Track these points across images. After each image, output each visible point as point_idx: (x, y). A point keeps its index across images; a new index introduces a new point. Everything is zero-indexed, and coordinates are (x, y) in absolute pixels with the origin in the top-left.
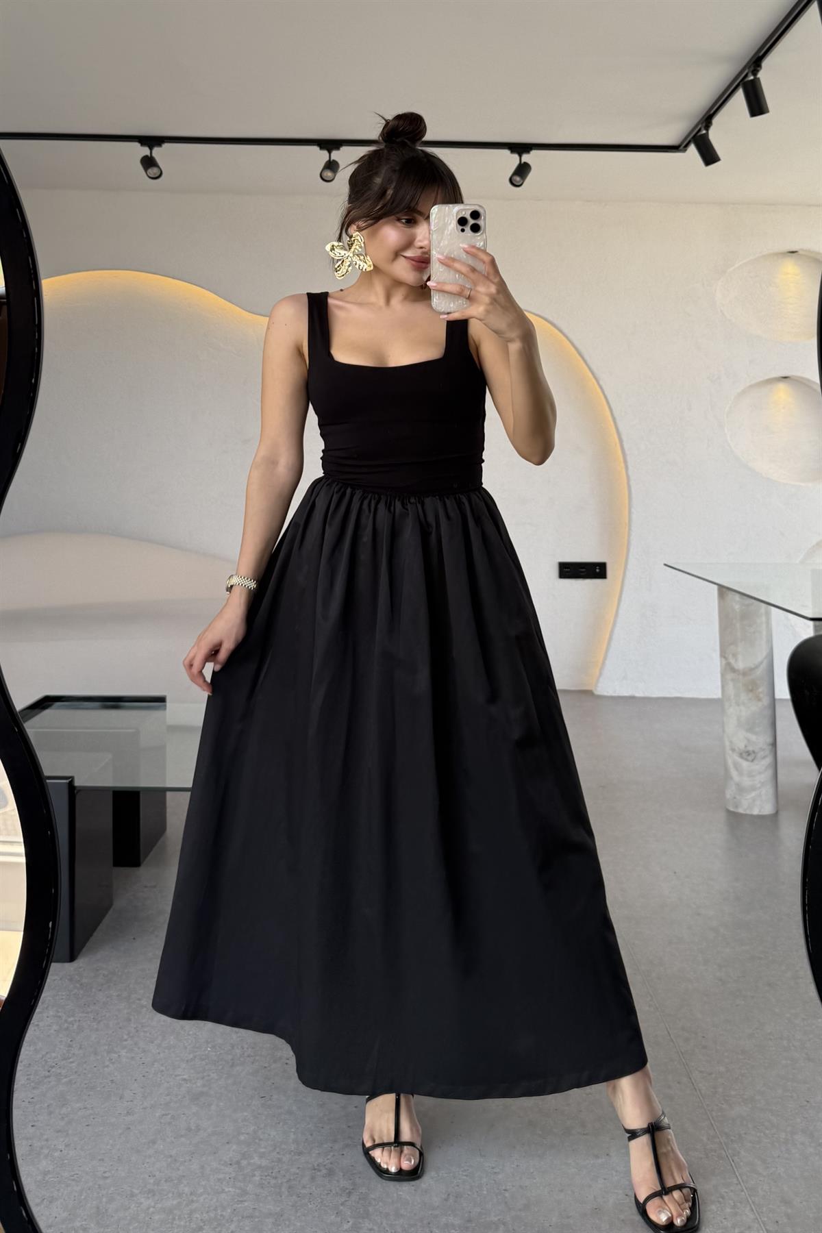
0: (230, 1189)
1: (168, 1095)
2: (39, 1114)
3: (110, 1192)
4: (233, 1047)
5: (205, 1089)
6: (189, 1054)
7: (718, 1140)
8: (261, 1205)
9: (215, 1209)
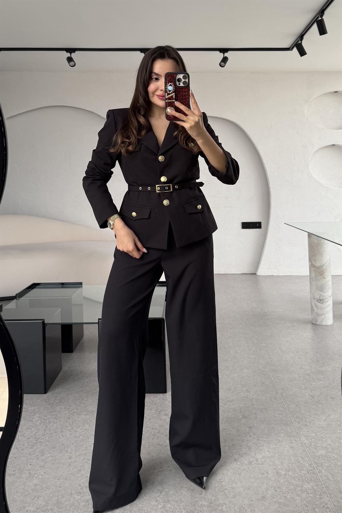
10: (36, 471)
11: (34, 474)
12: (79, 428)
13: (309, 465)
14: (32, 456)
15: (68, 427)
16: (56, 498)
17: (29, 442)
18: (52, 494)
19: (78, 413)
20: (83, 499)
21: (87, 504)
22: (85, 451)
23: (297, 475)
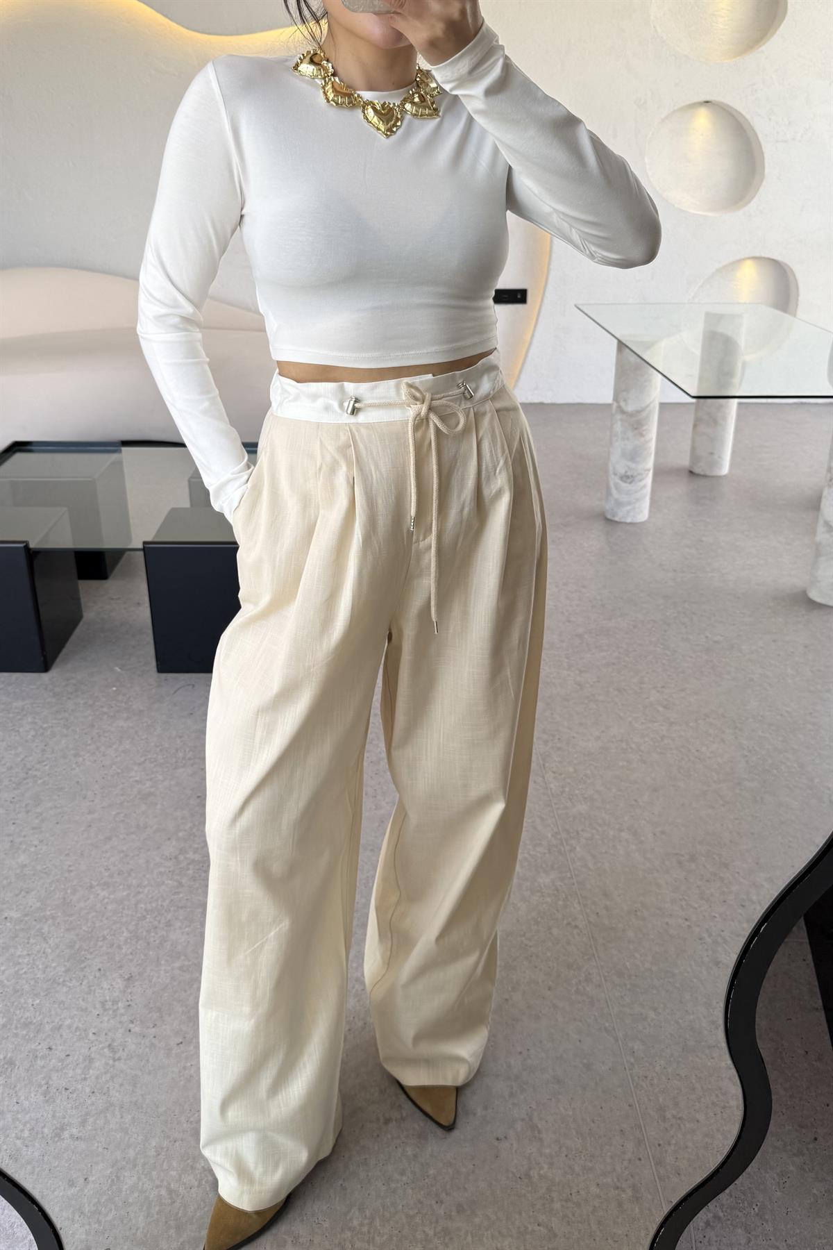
0: (170, 882)
1: (122, 795)
2: (19, 813)
3: (74, 884)
4: (177, 750)
5: (152, 790)
6: (141, 757)
7: (559, 837)
8: (193, 896)
9: (157, 900)
10: (25, 836)
11: (21, 843)
12: (111, 747)
13: (552, 836)
14: (17, 806)
15: (90, 745)
16: (62, 893)
17: (11, 776)
18: (54, 886)
19: (112, 714)
20: (112, 896)
21: (121, 907)
22: (122, 798)
23: (526, 855)
